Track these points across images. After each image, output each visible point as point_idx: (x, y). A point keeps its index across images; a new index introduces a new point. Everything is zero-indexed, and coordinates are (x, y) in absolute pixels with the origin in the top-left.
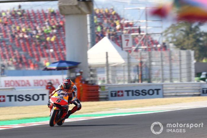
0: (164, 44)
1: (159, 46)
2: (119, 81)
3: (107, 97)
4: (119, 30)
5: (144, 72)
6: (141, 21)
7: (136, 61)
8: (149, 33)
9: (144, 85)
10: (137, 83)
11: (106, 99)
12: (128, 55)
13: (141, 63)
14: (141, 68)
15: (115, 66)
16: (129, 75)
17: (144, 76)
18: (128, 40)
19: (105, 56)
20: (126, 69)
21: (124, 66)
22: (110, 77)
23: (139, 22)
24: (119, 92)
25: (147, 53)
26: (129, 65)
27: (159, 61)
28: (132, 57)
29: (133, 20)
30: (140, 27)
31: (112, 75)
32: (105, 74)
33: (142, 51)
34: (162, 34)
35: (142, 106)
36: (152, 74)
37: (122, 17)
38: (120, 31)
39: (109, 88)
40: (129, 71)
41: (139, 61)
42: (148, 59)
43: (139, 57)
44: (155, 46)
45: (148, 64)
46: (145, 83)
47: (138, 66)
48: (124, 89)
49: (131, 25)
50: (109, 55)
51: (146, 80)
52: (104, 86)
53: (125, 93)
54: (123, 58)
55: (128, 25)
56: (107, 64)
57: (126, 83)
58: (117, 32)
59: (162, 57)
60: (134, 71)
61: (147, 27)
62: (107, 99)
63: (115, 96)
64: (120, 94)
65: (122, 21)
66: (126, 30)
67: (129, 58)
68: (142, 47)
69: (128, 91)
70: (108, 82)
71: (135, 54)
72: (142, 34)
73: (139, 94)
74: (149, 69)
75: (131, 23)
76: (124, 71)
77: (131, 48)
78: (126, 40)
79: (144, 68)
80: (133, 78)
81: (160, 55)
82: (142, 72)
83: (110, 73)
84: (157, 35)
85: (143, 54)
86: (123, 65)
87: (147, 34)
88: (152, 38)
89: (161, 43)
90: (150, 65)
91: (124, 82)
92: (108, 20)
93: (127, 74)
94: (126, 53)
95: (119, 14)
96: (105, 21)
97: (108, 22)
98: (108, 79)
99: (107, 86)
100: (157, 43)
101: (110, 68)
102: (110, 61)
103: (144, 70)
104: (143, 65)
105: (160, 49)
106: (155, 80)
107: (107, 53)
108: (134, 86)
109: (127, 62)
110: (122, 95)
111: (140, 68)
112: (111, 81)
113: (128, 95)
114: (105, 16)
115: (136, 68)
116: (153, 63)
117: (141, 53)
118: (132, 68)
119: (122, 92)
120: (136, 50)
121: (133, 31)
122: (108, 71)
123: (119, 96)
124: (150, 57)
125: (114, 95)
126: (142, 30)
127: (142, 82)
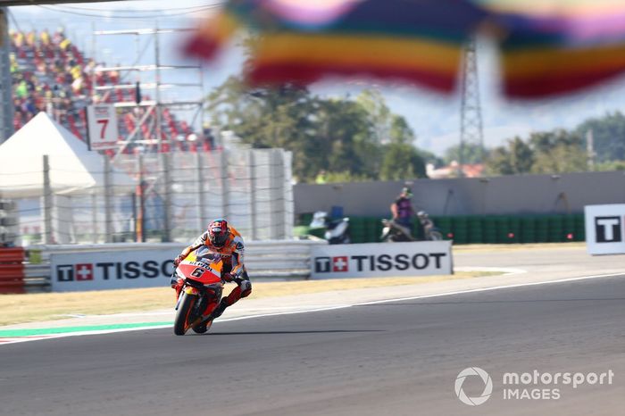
0: (207, 131)
1: (192, 138)
2: (80, 237)
3: (49, 282)
4: (81, 92)
5: (150, 212)
6: (142, 68)
7: (127, 182)
8: (163, 101)
9: (152, 249)
10: (130, 243)
11: (44, 287)
12: (107, 163)
13: (143, 185)
14: (143, 200)
15: (69, 196)
16: (109, 222)
17: (152, 224)
18: (105, 122)
19: (41, 167)
20: (101, 202)
21: (94, 196)
22: (55, 224)
23: (137, 70)
24: (79, 267)
25: (160, 157)
26: (109, 190)
27: (192, 182)
28: (116, 169)
29: (118, 65)
30: (138, 83)
31: (61, 221)
32: (42, 217)
33: (145, 151)
34: (200, 104)
35: (144, 308)
36: (173, 217)
37: (87, 56)
38: (82, 97)
39: (52, 255)
40: (109, 209)
41: (136, 179)
42: (162, 174)
43: (137, 169)
44: (180, 138)
45: (162, 190)
46: (153, 242)
47: (133, 196)
48: (93, 261)
49: (114, 80)
50: (51, 163)
51: (155, 233)
52: (39, 252)
53: (98, 272)
54: (92, 173)
55: (104, 79)
56: (47, 189)
57: (101, 243)
58: (74, 98)
59: (200, 169)
60: (123, 208)
61: (159, 84)
62: (48, 288)
63: (71, 279)
64: (84, 272)
65: (87, 69)
66: (101, 93)
67: (108, 172)
68: (147, 142)
69: (105, 266)
70: (51, 240)
71: (125, 160)
72: (143, 103)
73: (138, 273)
74: (166, 204)
75: (114, 74)
76: (94, 208)
77: (113, 143)
78: (100, 122)
79: (150, 200)
80: (119, 228)
81: (195, 165)
82: (143, 210)
83: (55, 214)
84: (188, 107)
85: (149, 159)
86: (92, 192)
87: (159, 105)
88: (172, 116)
89: (199, 130)
90: (169, 193)
91: (95, 241)
92: (48, 64)
93: (102, 216)
94: (101, 159)
95: (80, 49)
96: (41, 68)
97: (48, 70)
98: (49, 232)
99: (48, 250)
100: (188, 131)
101: (55, 200)
102: (56, 180)
103: (150, 206)
104: (148, 191)
105: (196, 146)
106: (181, 233)
107: (46, 159)
108: (124, 251)
109: (102, 183)
110: (90, 277)
111: (138, 200)
112: (56, 236)
113: (106, 276)
114: (41, 55)
115: (129, 201)
116: (176, 187)
117: (141, 159)
118: (117, 202)
119: (89, 267)
120: (129, 150)
121: (120, 95)
122: (48, 208)
123: (80, 278)
124: (168, 170)
125: (66, 276)
126: (143, 93)
127: (144, 241)
